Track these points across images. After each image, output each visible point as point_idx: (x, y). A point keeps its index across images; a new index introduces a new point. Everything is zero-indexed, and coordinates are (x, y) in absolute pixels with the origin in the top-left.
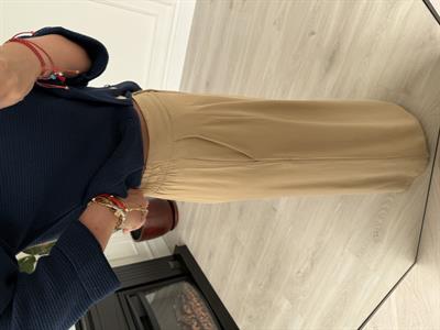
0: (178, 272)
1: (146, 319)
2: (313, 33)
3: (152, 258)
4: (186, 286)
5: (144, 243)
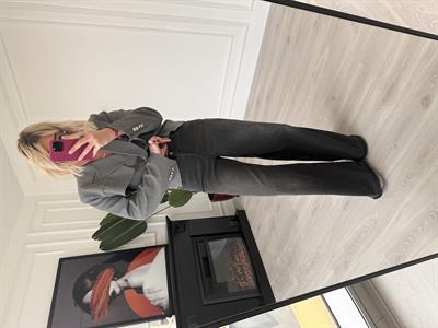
0: (236, 229)
1: (207, 259)
3: (221, 215)
4: (239, 240)
5: (219, 203)
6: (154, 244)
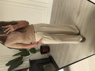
1: (43, 70)
6: (25, 68)
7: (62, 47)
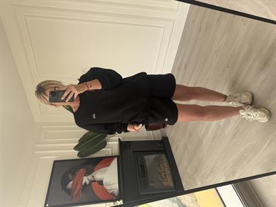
0: (162, 149)
2: (229, 67)
3: (153, 139)
6: (111, 155)
7: (190, 136)
